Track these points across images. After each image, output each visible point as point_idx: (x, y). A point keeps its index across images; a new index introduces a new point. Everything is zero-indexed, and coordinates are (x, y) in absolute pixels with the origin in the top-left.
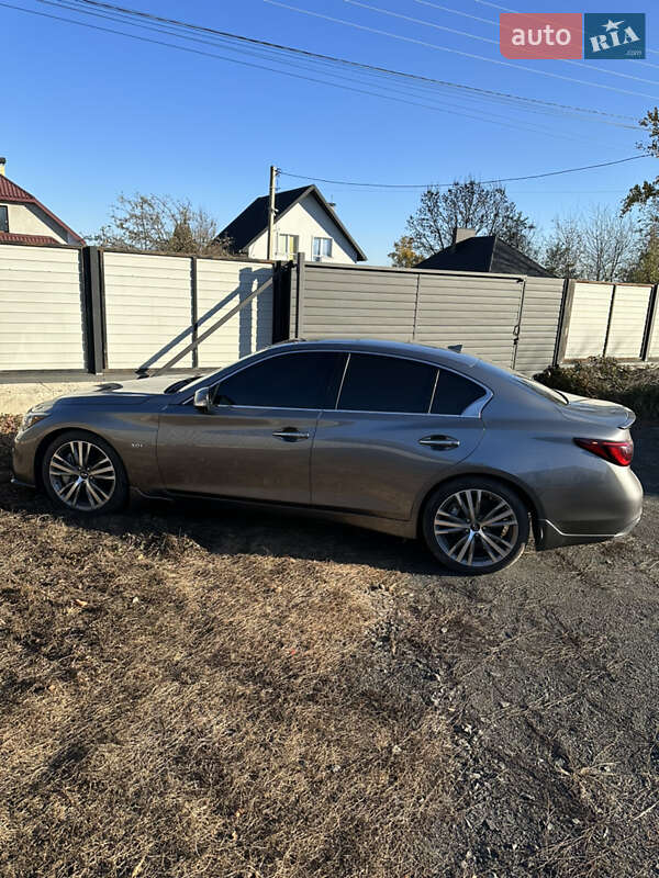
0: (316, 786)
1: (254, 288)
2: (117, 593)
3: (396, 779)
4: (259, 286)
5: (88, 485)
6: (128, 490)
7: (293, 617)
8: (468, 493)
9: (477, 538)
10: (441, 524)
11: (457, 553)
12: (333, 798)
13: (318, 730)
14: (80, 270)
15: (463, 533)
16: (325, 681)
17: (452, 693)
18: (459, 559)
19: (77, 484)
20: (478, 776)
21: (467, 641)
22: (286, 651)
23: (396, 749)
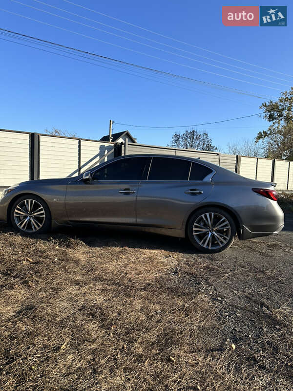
0: (150, 318)
1: (106, 152)
2: (47, 257)
3: (188, 315)
4: (108, 152)
5: (32, 220)
6: (51, 222)
7: (131, 265)
8: (208, 214)
9: (213, 236)
10: (196, 229)
11: (204, 243)
12: (158, 321)
13: (148, 299)
14: (30, 143)
15: (206, 234)
16: (149, 284)
17: (209, 288)
18: (205, 246)
19: (26, 220)
20: (227, 314)
21: (213, 272)
22: (129, 276)
23: (186, 305)
